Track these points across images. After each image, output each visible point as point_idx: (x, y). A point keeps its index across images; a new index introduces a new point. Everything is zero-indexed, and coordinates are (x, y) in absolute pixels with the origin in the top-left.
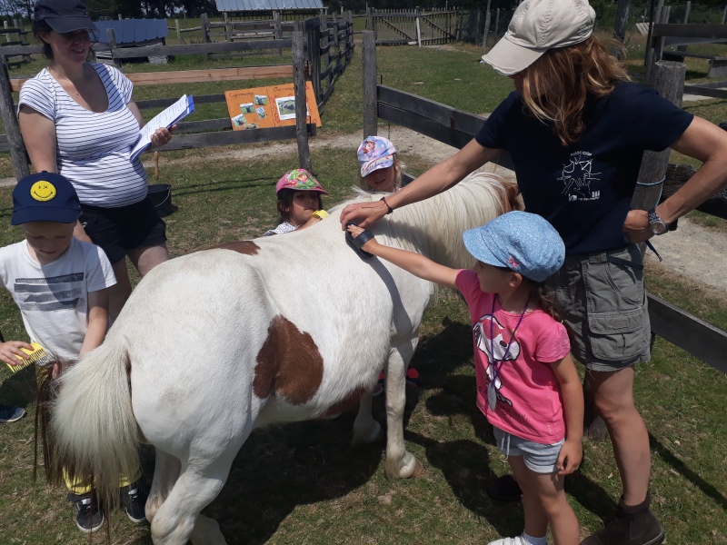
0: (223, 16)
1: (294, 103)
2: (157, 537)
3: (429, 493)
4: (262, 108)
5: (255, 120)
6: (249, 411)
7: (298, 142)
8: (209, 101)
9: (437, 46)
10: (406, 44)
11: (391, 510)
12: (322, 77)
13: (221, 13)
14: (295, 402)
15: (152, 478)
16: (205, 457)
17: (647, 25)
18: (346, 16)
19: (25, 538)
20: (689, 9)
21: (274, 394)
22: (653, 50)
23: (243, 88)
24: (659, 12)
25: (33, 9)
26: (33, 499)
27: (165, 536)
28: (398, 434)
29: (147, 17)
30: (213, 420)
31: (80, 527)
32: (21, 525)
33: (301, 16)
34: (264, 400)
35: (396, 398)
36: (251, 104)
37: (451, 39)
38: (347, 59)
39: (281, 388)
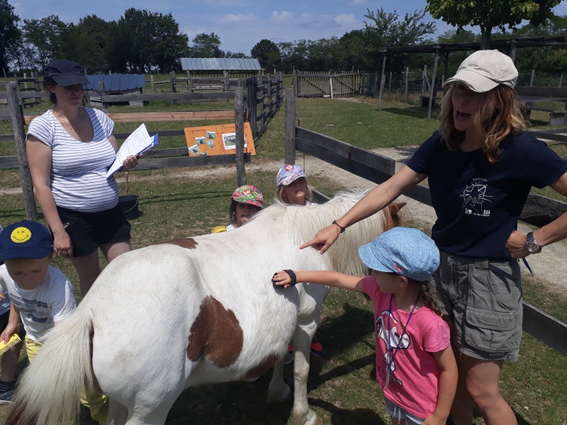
0: (187, 74)
1: (235, 138)
4: (212, 140)
5: (206, 149)
6: (183, 371)
7: (237, 166)
8: (172, 135)
9: (345, 99)
10: (322, 96)
12: (258, 119)
13: (185, 71)
14: (221, 365)
16: (147, 406)
18: (278, 75)
20: (533, 75)
21: (203, 359)
23: (197, 126)
28: (303, 395)
29: (130, 73)
30: (154, 377)
33: (244, 75)
34: (195, 363)
35: (302, 366)
36: (204, 138)
37: (357, 93)
38: (277, 107)
39: (210, 354)
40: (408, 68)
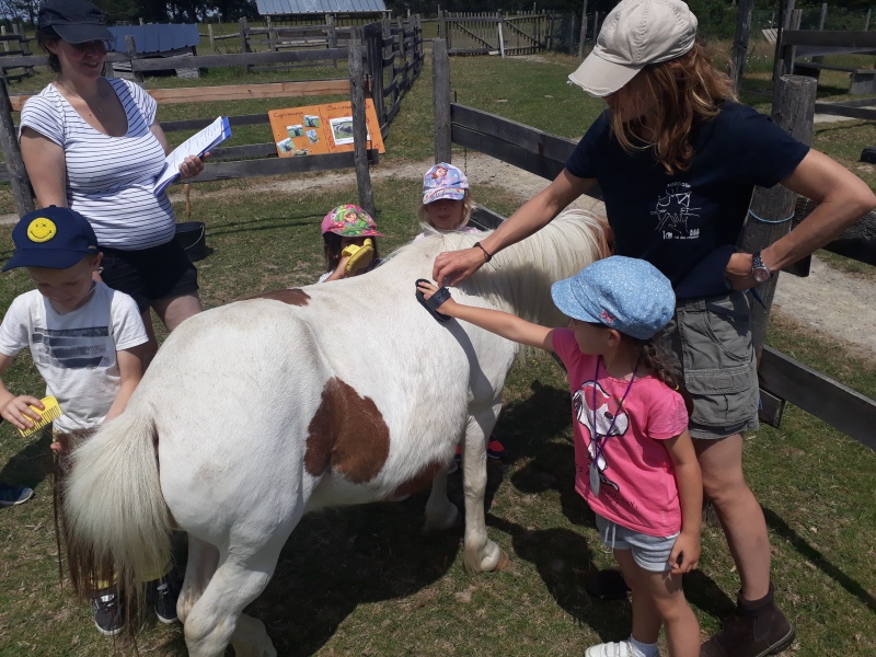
0: (266, 21)
1: (351, 125)
2: (192, 640)
3: (516, 589)
4: (313, 130)
5: (304, 145)
6: (300, 491)
7: (356, 171)
8: (249, 123)
9: (524, 57)
10: (486, 54)
11: (470, 608)
12: (385, 93)
13: (263, 16)
14: (357, 480)
15: (184, 571)
16: (248, 545)
17: (775, 31)
18: (414, 20)
19: (34, 641)
20: (825, 12)
21: (330, 472)
22: (782, 61)
23: (289, 106)
24: (788, 17)
25: (36, 11)
26: (43, 595)
27: (201, 639)
28: (478, 519)
29: (173, 22)
30: (257, 502)
31: (99, 628)
32: (29, 626)
33: (360, 21)
34: (317, 479)
35: (476, 476)
36: (300, 126)
37: (542, 48)
38: (415, 72)
39: (339, 463)
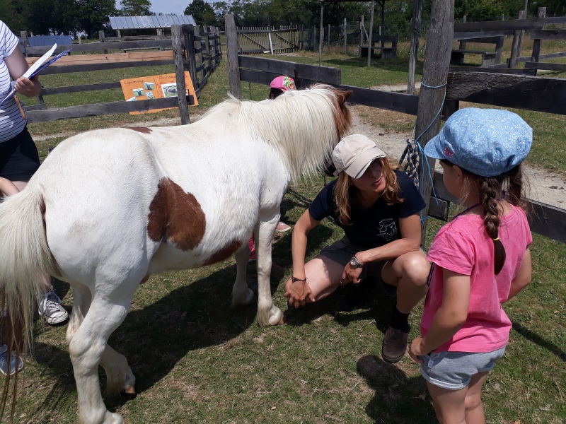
0: (117, 33)
1: (176, 88)
2: (75, 356)
3: (292, 333)
4: (151, 92)
6: (144, 249)
7: (180, 109)
9: (286, 54)
10: (262, 52)
11: (262, 345)
12: (198, 70)
13: (115, 31)
14: (184, 248)
16: (109, 282)
18: (214, 30)
27: (81, 354)
28: (267, 290)
30: (113, 251)
34: (157, 243)
35: (265, 261)
36: (142, 89)
37: (296, 48)
38: (217, 62)
39: (172, 235)
40: (345, 19)
